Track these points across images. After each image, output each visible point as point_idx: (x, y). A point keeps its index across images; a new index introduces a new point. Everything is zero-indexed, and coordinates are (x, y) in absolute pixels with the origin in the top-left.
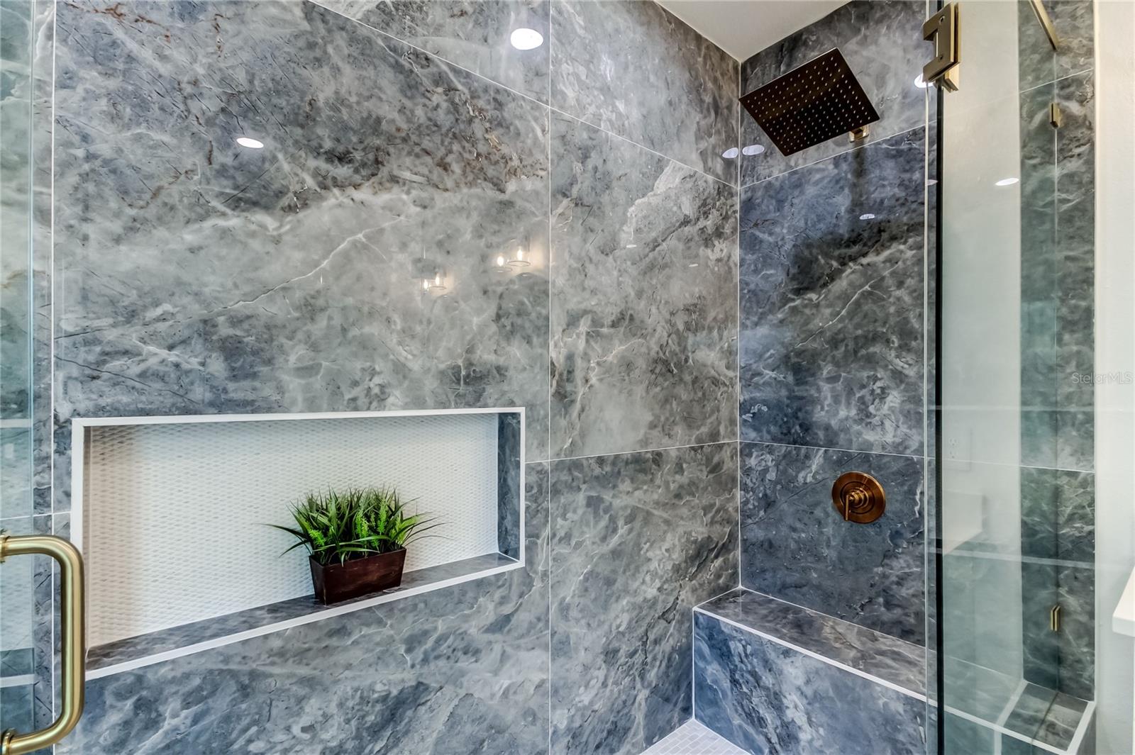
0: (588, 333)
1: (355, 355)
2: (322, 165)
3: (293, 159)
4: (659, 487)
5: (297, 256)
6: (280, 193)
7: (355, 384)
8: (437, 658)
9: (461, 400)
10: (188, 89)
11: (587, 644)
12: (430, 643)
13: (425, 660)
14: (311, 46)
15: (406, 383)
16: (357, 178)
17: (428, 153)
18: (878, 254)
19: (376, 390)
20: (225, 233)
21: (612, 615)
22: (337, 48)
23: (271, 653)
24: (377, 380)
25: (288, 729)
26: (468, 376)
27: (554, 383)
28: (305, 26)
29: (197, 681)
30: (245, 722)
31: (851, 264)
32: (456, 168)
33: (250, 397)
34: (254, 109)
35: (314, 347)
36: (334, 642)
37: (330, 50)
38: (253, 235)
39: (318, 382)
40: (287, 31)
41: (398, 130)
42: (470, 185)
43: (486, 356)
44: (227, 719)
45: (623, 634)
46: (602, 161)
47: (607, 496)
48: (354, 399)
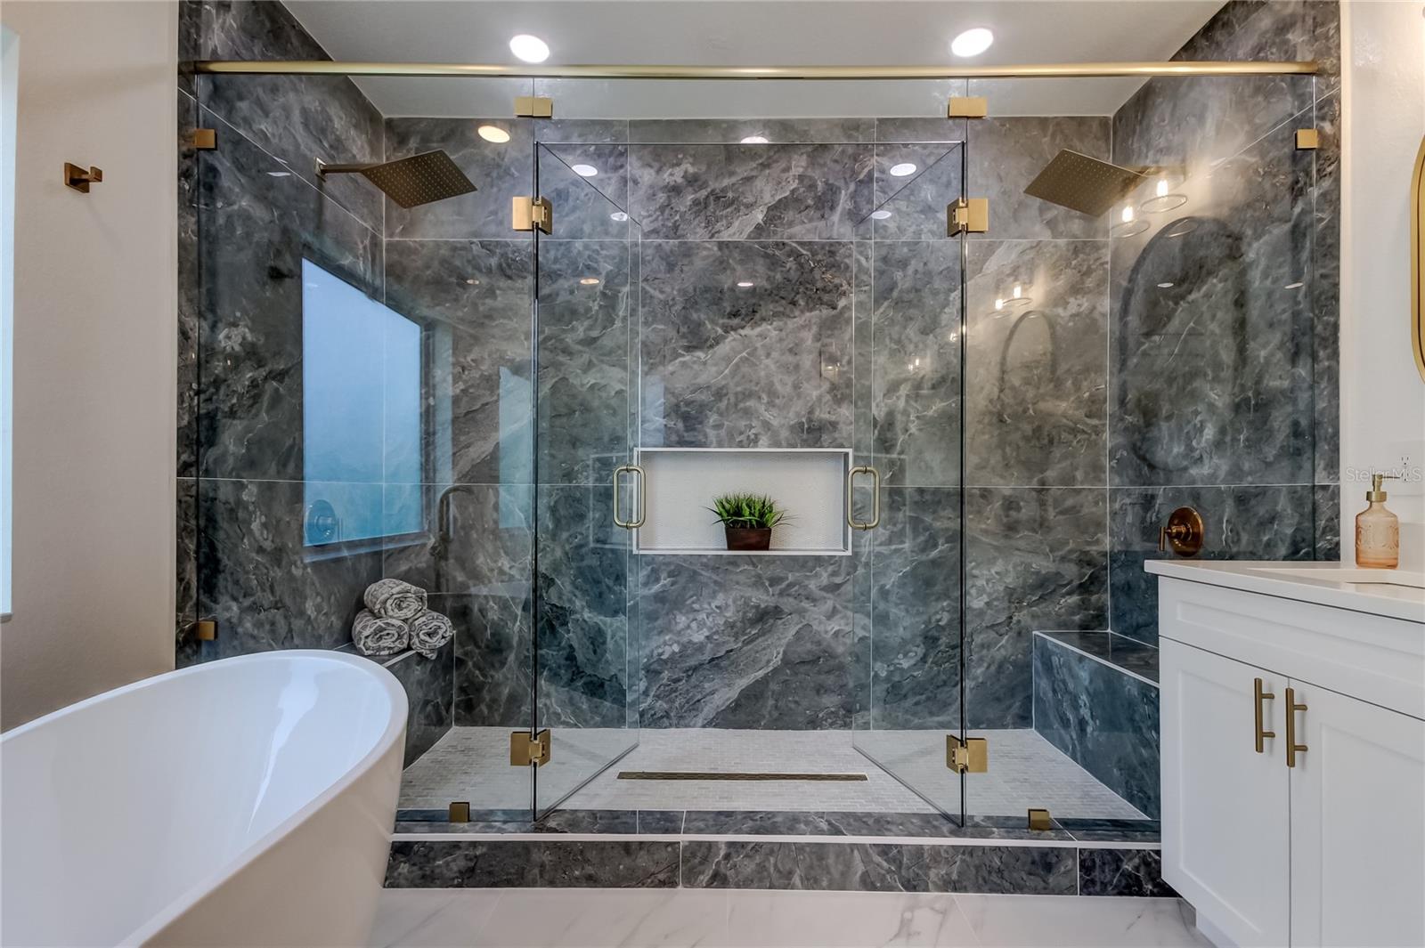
0: (907, 396)
1: (742, 417)
2: (726, 321)
3: (713, 322)
4: (988, 519)
5: (714, 369)
6: (707, 340)
7: (741, 433)
8: (789, 595)
9: (805, 443)
10: (671, 303)
11: (905, 624)
12: (783, 585)
13: (781, 594)
14: (721, 263)
15: (769, 433)
16: (743, 323)
17: (783, 298)
18: (1199, 290)
19: (753, 437)
20: (684, 364)
21: (932, 610)
22: (734, 259)
23: (702, 564)
24: (753, 431)
25: (709, 604)
26: (809, 428)
27: (876, 432)
28: (719, 253)
29: (672, 567)
30: (691, 593)
31: (1182, 303)
32: (802, 303)
33: (693, 440)
34: (696, 303)
35: (721, 415)
36: (730, 568)
37: (731, 261)
38: (694, 362)
39: (723, 432)
40: (711, 259)
41: (766, 290)
42: (811, 310)
43: (822, 414)
44: (684, 588)
45: (943, 628)
46: (922, 264)
47: (928, 519)
48: (741, 442)
